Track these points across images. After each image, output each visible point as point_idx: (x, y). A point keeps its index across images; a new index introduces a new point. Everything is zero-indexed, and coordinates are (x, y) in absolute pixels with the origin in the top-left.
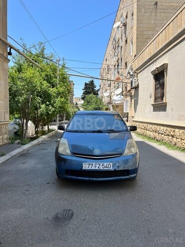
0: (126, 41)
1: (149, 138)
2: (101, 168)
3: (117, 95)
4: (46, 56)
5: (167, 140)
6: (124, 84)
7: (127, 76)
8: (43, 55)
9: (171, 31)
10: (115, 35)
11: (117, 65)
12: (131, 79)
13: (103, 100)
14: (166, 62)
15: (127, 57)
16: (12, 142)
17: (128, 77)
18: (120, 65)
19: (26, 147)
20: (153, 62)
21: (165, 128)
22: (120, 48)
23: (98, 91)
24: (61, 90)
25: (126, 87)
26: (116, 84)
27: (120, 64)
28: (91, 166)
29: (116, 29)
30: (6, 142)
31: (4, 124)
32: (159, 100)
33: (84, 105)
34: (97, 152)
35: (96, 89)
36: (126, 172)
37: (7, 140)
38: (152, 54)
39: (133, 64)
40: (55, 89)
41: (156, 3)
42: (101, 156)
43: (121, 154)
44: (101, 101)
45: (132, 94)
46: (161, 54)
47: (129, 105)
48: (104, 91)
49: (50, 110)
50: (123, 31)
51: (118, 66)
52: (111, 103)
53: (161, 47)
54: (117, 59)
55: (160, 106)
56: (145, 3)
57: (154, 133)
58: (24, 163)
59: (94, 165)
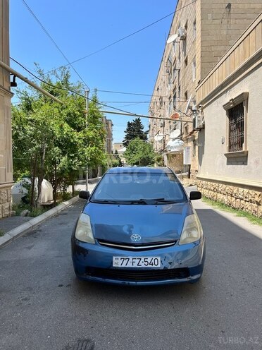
0: (186, 62)
1: (222, 204)
2: (143, 265)
3: (174, 139)
4: (72, 86)
5: (250, 208)
6: (184, 123)
7: (187, 112)
8: (67, 85)
9: (252, 44)
10: (170, 53)
11: (172, 96)
12: (194, 117)
13: (154, 147)
14: (246, 90)
15: (187, 85)
16: (17, 213)
17: (189, 113)
18: (177, 95)
19: (36, 220)
20: (226, 91)
21: (246, 190)
22: (177, 72)
23: (146, 133)
24: (91, 134)
25: (186, 128)
26: (172, 124)
28: (125, 261)
29: (171, 45)
30: (7, 213)
31: (4, 188)
32: (236, 147)
33: (126, 154)
34: (136, 238)
35: (144, 130)
36: (184, 272)
37: (10, 210)
38: (224, 79)
39: (197, 94)
40: (81, 134)
41: (229, 6)
42: (143, 245)
43: (176, 241)
44: (151, 147)
45: (196, 138)
46: (238, 79)
47: (191, 154)
48: (155, 133)
49: (75, 164)
50: (182, 47)
51: (175, 97)
52: (166, 151)
53: (237, 68)
54: (173, 88)
55: (237, 156)
56: (213, 6)
57: (229, 197)
58: (29, 248)
59: (131, 260)
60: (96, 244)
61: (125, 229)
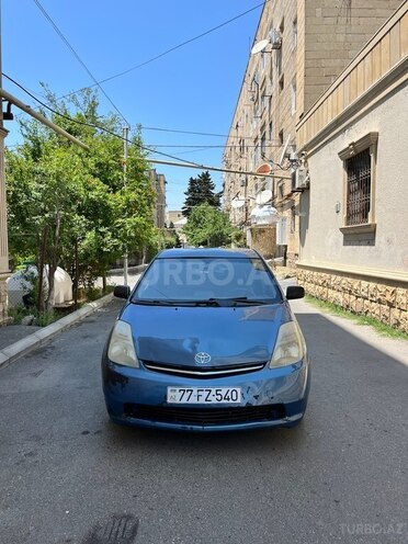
0: (281, 83)
1: (335, 307)
2: (214, 400)
3: (262, 206)
4: (101, 120)
5: (377, 312)
6: (277, 180)
7: (282, 164)
8: (95, 118)
9: (385, 57)
10: (257, 70)
11: (260, 137)
12: (293, 171)
13: (231, 217)
14: (374, 129)
15: (283, 120)
16: (15, 320)
17: (285, 165)
18: (267, 137)
20: (343, 130)
21: (372, 285)
22: (267, 99)
23: (219, 196)
24: (132, 196)
25: (281, 188)
26: (258, 181)
27: (267, 134)
28: (186, 395)
29: (258, 57)
32: (357, 219)
33: (187, 229)
34: (202, 359)
35: (215, 191)
36: (278, 410)
37: (4, 315)
38: (341, 112)
39: (298, 135)
40: (118, 196)
42: (214, 369)
43: (264, 364)
44: (226, 218)
45: (296, 204)
46: (362, 111)
47: (288, 229)
48: (232, 196)
49: (106, 243)
50: (274, 60)
51: (263, 139)
52: (249, 224)
53: (361, 95)
54: (260, 125)
55: (359, 232)
57: (347, 296)
58: (36, 375)
59: (195, 392)
60: (141, 368)
61: (186, 345)
